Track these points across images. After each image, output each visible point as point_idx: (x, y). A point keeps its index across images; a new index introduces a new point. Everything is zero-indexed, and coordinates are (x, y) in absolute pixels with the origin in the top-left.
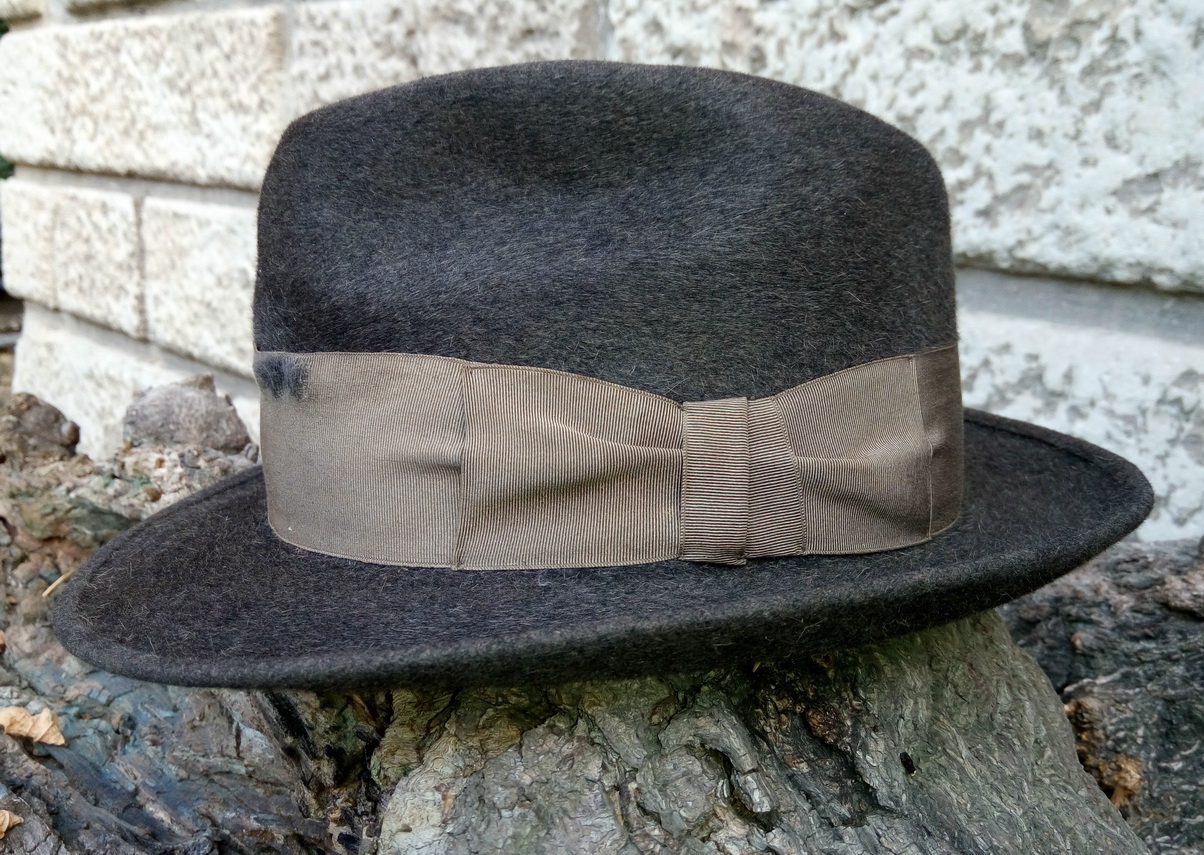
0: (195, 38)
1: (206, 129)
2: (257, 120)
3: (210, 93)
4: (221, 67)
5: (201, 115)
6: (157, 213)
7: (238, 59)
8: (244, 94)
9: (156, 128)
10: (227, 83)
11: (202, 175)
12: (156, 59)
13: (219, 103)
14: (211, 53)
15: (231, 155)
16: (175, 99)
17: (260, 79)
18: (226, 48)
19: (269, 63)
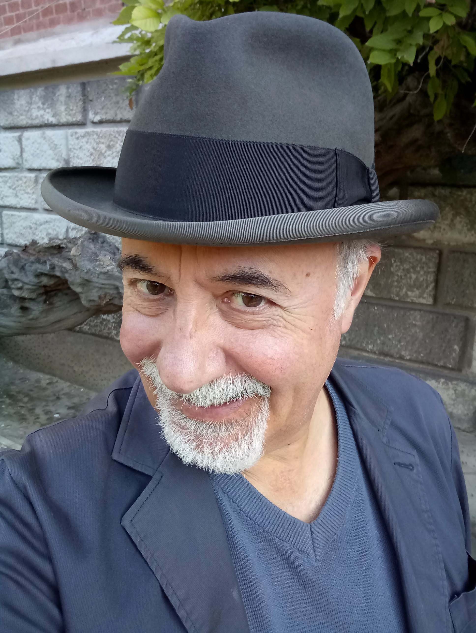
0: (16, 179)
1: (20, 197)
2: (32, 195)
3: (20, 190)
4: (23, 185)
5: (18, 194)
6: (7, 215)
7: (27, 184)
8: (29, 190)
9: (6, 196)
10: (25, 188)
11: (19, 206)
12: (6, 182)
13: (23, 192)
14: (20, 182)
15: (26, 202)
16: (11, 191)
17: (33, 188)
18: (24, 181)
19: (34, 185)
